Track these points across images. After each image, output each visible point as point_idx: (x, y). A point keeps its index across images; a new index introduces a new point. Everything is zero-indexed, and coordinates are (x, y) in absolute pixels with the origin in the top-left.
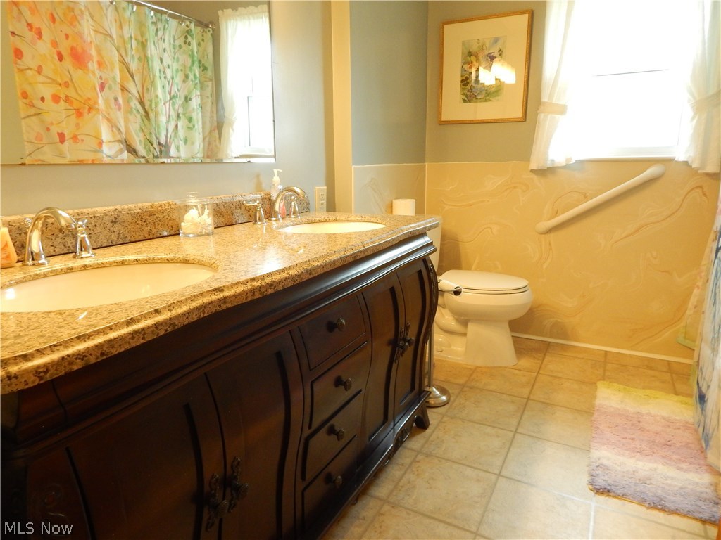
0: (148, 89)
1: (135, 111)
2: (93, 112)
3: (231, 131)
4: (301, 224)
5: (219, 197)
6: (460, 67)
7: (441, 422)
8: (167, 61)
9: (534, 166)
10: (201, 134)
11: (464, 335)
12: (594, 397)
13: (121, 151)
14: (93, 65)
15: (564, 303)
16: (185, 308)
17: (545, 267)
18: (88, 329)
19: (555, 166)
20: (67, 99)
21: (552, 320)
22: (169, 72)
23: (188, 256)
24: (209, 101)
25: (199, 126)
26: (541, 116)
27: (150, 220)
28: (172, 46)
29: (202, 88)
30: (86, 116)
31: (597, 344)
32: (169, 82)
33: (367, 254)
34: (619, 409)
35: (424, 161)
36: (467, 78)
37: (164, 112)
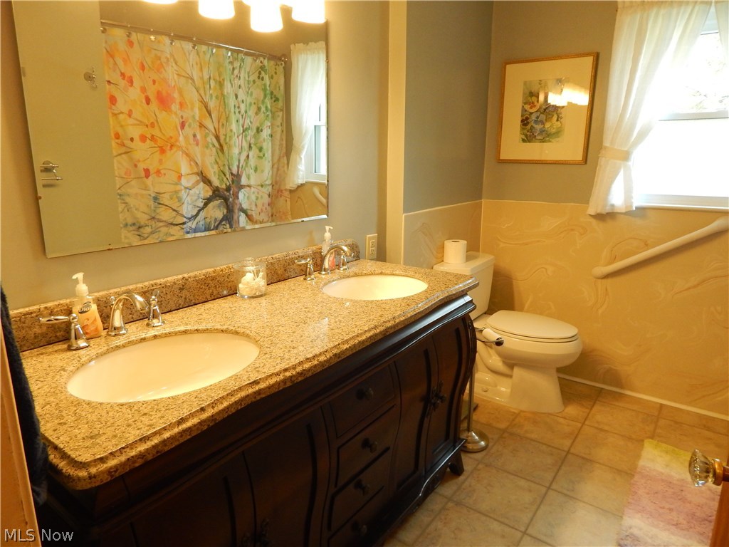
0: (223, 125)
1: (211, 146)
2: (175, 149)
3: (298, 159)
4: (348, 277)
5: (274, 256)
6: (521, 107)
7: (475, 469)
8: (242, 96)
9: (592, 211)
10: (271, 162)
11: (511, 376)
12: (638, 457)
13: (197, 183)
14: (175, 107)
15: (618, 351)
16: (226, 404)
17: (600, 311)
18: (148, 430)
19: (615, 211)
20: (153, 138)
21: (606, 366)
22: (243, 107)
23: (239, 329)
24: (279, 130)
25: (268, 154)
26: (602, 161)
27: (212, 284)
28: (246, 82)
29: (273, 117)
30: (169, 153)
31: (653, 396)
32: (242, 116)
33: (397, 328)
34: (663, 474)
35: (481, 199)
36: (527, 119)
37: (237, 144)
